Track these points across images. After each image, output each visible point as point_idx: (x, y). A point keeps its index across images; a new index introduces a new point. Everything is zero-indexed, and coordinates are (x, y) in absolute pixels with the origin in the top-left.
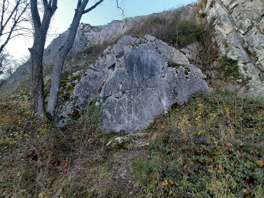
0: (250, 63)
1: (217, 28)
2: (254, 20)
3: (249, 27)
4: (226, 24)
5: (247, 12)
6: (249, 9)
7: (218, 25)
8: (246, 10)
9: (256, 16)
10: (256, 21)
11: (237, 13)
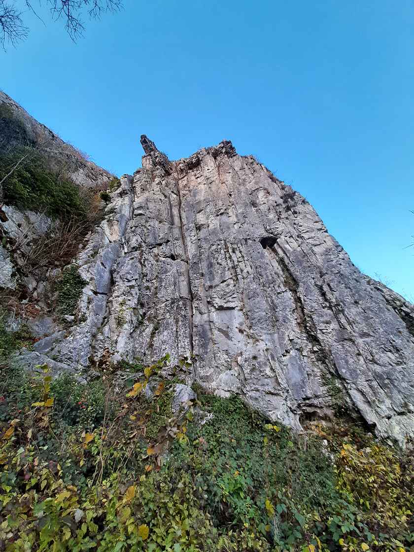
0: (104, 296)
1: (104, 224)
2: (145, 243)
3: (134, 248)
4: (116, 227)
5: (145, 230)
6: (149, 228)
7: (108, 221)
8: (145, 227)
9: (150, 240)
10: (147, 246)
11: (136, 223)
